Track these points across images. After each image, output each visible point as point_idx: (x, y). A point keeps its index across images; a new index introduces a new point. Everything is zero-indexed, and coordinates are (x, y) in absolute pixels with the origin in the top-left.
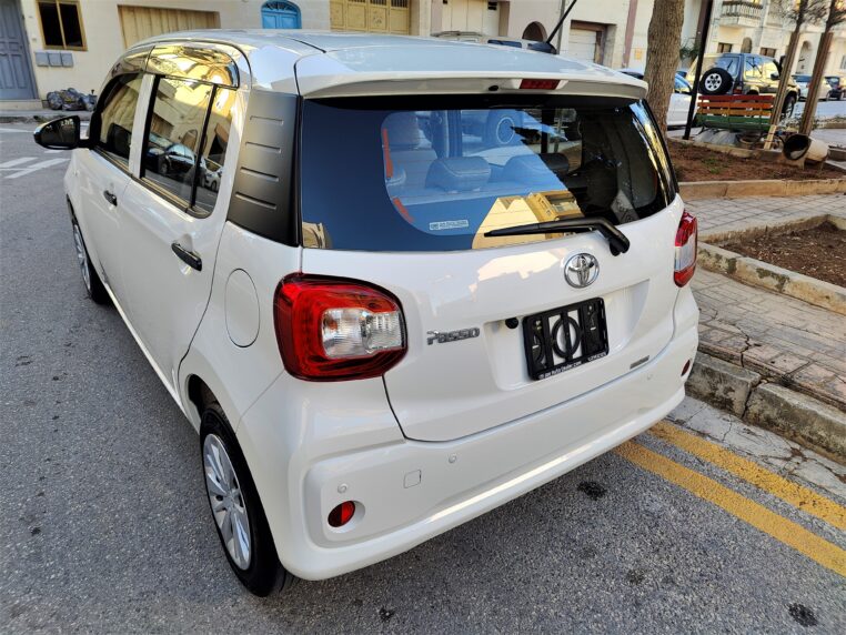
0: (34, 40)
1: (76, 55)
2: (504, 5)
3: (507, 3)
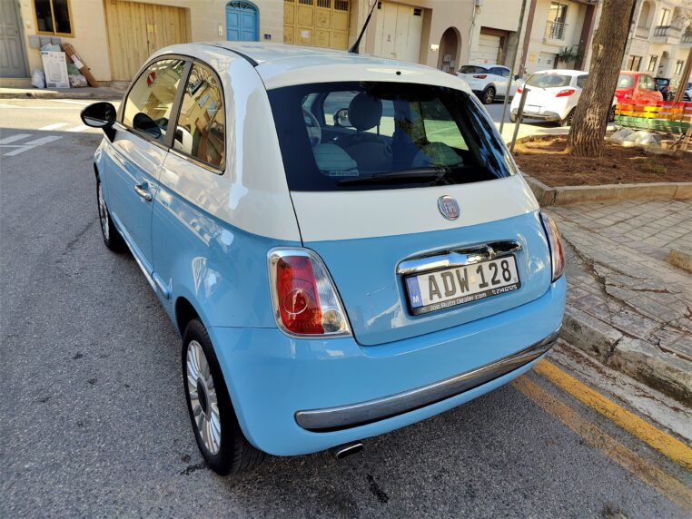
0: (29, 27)
2: (428, 12)
3: (431, 10)
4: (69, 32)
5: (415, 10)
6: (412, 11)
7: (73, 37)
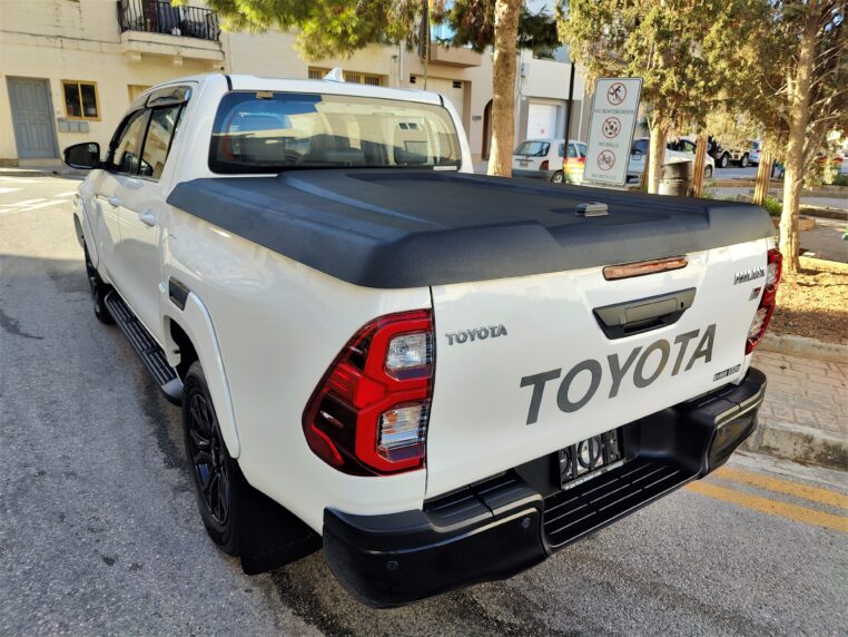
0: (58, 112)
1: (92, 124)
2: (468, 84)
3: (470, 82)
4: (96, 115)
5: (454, 83)
6: (451, 84)
7: (99, 120)
